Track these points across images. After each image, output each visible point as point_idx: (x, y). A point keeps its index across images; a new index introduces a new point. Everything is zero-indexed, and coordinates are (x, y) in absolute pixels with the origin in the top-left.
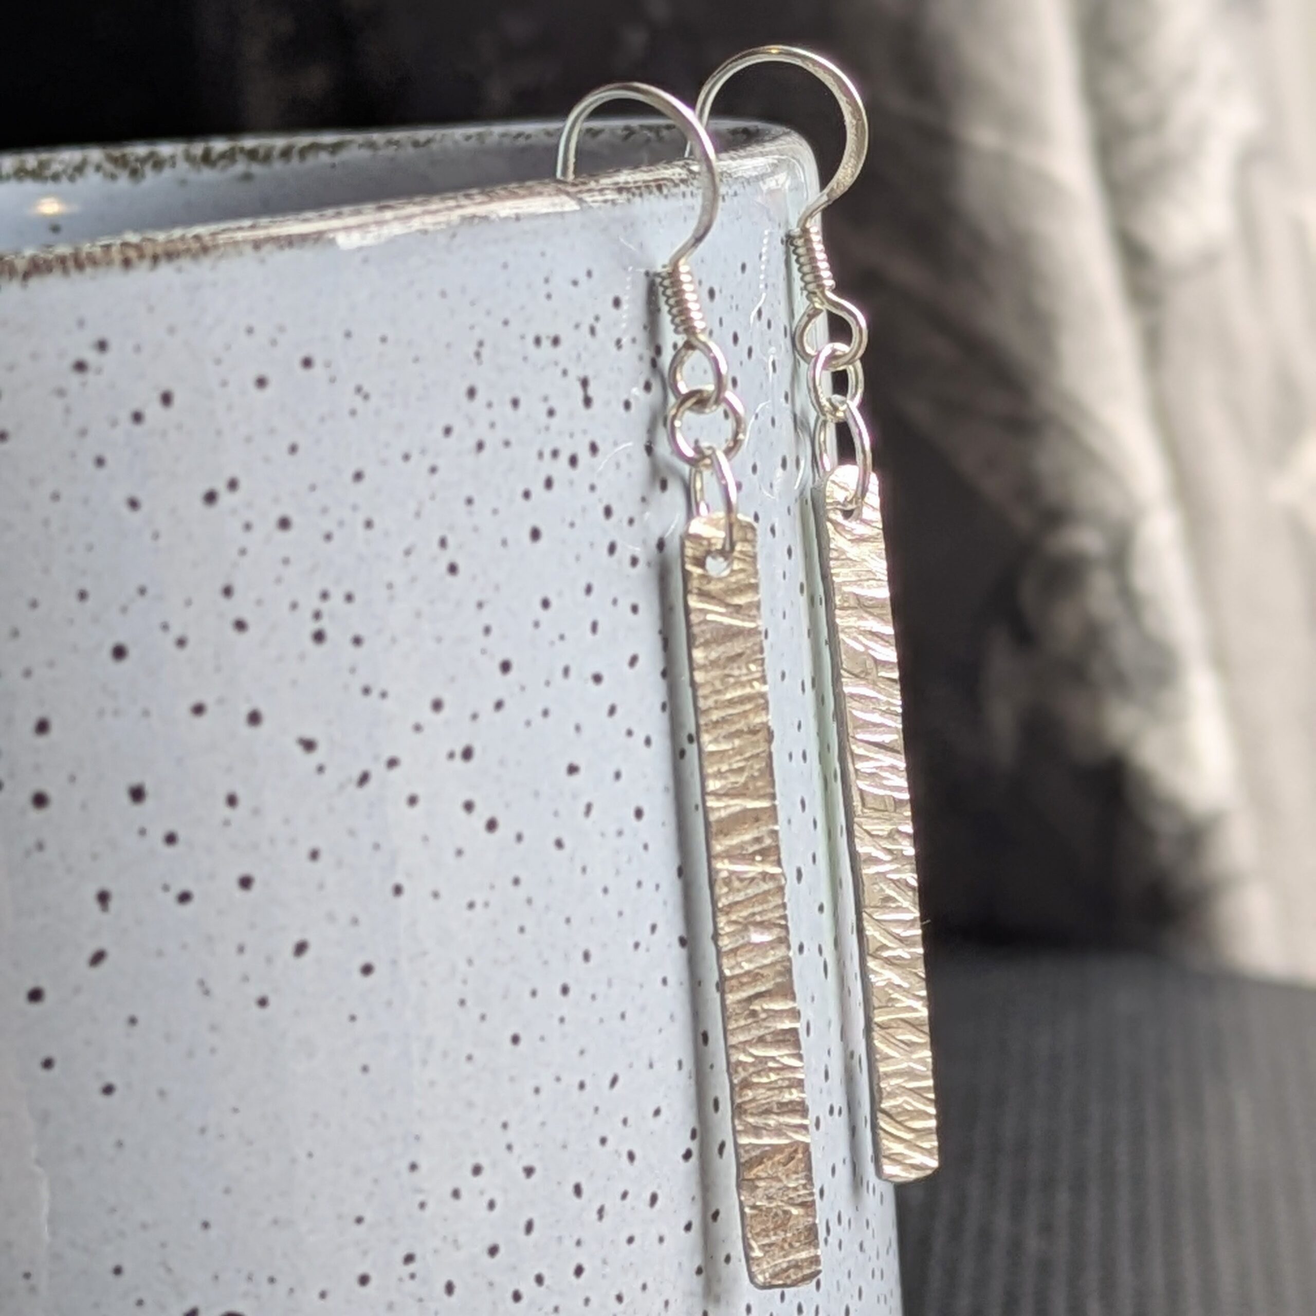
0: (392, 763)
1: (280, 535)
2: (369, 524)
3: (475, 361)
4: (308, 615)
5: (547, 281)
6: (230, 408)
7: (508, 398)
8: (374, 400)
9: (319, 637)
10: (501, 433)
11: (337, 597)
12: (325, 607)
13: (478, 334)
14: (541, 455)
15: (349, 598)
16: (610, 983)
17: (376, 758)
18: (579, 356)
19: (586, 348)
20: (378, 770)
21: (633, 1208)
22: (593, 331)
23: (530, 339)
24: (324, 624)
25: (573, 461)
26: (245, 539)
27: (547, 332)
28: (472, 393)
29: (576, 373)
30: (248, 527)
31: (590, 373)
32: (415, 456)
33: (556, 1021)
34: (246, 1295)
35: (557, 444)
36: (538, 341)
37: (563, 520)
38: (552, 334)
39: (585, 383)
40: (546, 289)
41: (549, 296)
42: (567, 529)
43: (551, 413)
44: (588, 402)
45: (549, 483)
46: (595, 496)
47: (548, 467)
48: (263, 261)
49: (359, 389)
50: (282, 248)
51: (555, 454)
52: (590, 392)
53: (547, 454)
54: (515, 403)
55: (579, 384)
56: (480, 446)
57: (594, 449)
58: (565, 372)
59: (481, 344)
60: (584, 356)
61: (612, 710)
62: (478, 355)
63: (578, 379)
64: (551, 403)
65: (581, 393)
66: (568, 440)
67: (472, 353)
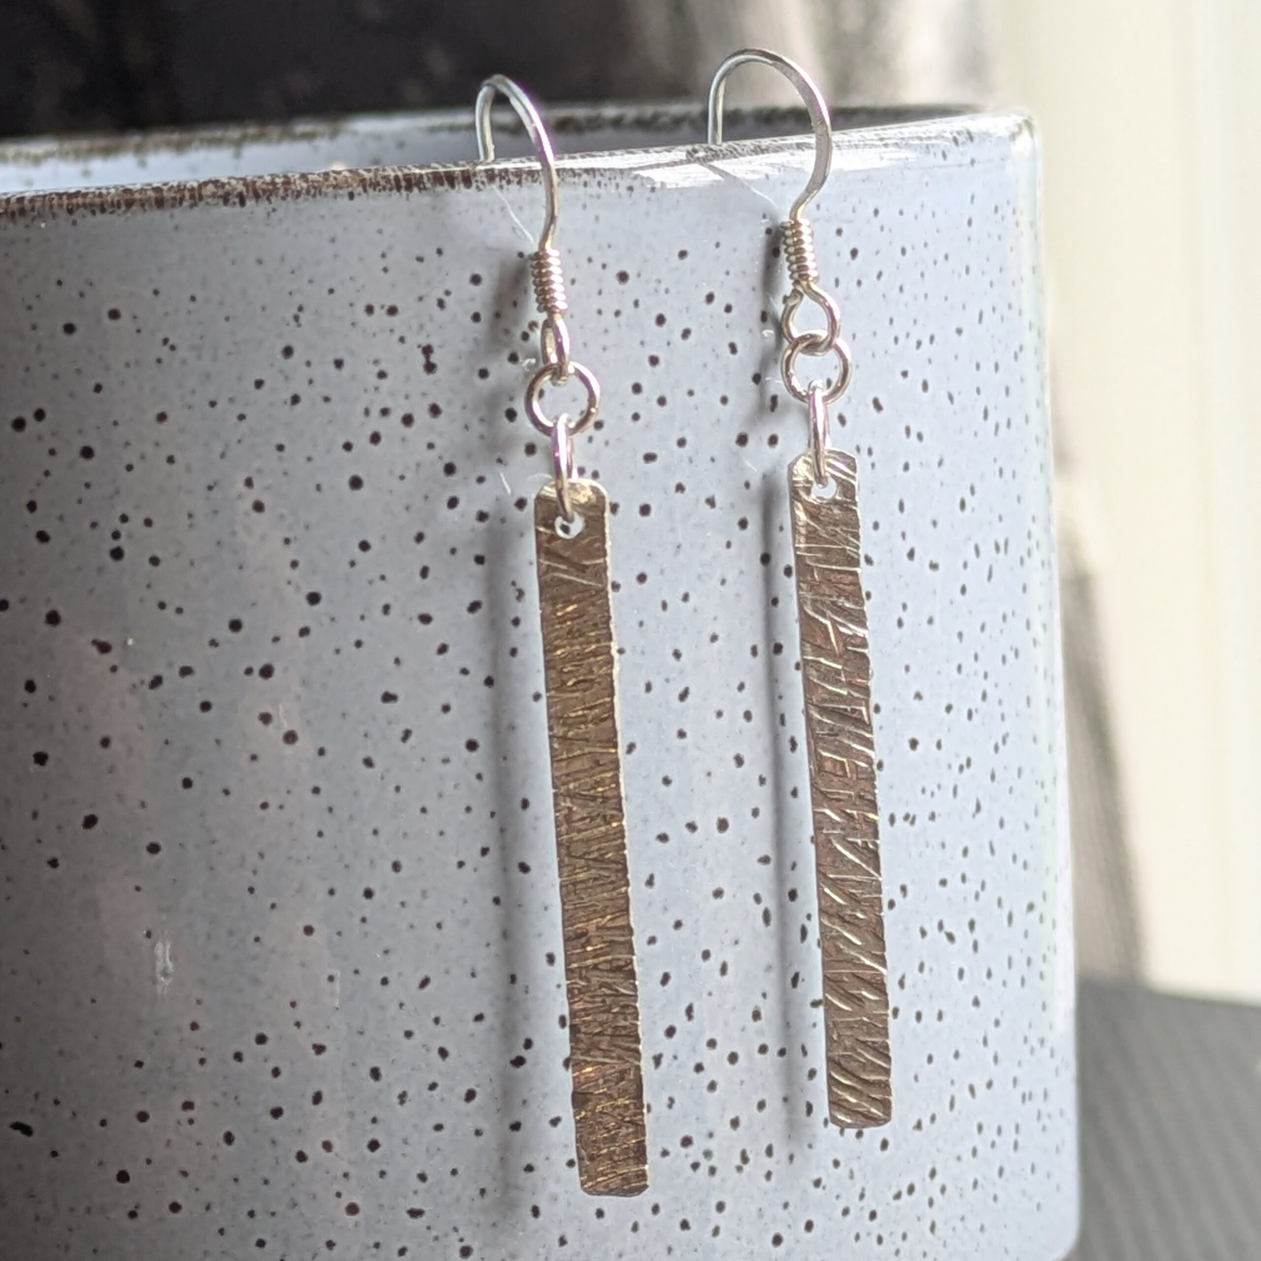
0: (186, 671)
1: (83, 462)
2: (171, 460)
3: (293, 323)
4: (108, 535)
5: (383, 256)
6: (39, 348)
7: (331, 359)
8: (181, 353)
9: (117, 554)
10: (320, 389)
11: (137, 521)
12: (124, 528)
13: (298, 300)
14: (367, 412)
15: (148, 523)
16: (424, 894)
17: (170, 665)
18: (421, 326)
19: (431, 319)
20: (171, 676)
21: (442, 1100)
22: (441, 304)
23: (361, 307)
24: (122, 542)
25: (408, 420)
26: (48, 463)
27: (381, 301)
28: (288, 352)
29: (416, 340)
30: (52, 452)
31: (434, 342)
32: (222, 404)
33: (357, 920)
34: (32, 1111)
35: (388, 404)
36: (370, 310)
37: (391, 472)
38: (388, 304)
39: (427, 350)
40: (382, 263)
41: (385, 270)
42: (396, 481)
43: (382, 375)
44: (430, 368)
45: (375, 438)
46: (433, 454)
47: (375, 423)
48: (74, 223)
49: (166, 341)
50: (93, 213)
51: (385, 412)
52: (434, 359)
53: (375, 412)
54: (339, 364)
55: (420, 351)
56: (295, 399)
57: (435, 410)
58: (402, 340)
59: (300, 309)
60: (429, 326)
61: (443, 649)
62: (296, 318)
63: (419, 346)
64: (383, 366)
65: (422, 359)
66: (402, 401)
67: (289, 317)
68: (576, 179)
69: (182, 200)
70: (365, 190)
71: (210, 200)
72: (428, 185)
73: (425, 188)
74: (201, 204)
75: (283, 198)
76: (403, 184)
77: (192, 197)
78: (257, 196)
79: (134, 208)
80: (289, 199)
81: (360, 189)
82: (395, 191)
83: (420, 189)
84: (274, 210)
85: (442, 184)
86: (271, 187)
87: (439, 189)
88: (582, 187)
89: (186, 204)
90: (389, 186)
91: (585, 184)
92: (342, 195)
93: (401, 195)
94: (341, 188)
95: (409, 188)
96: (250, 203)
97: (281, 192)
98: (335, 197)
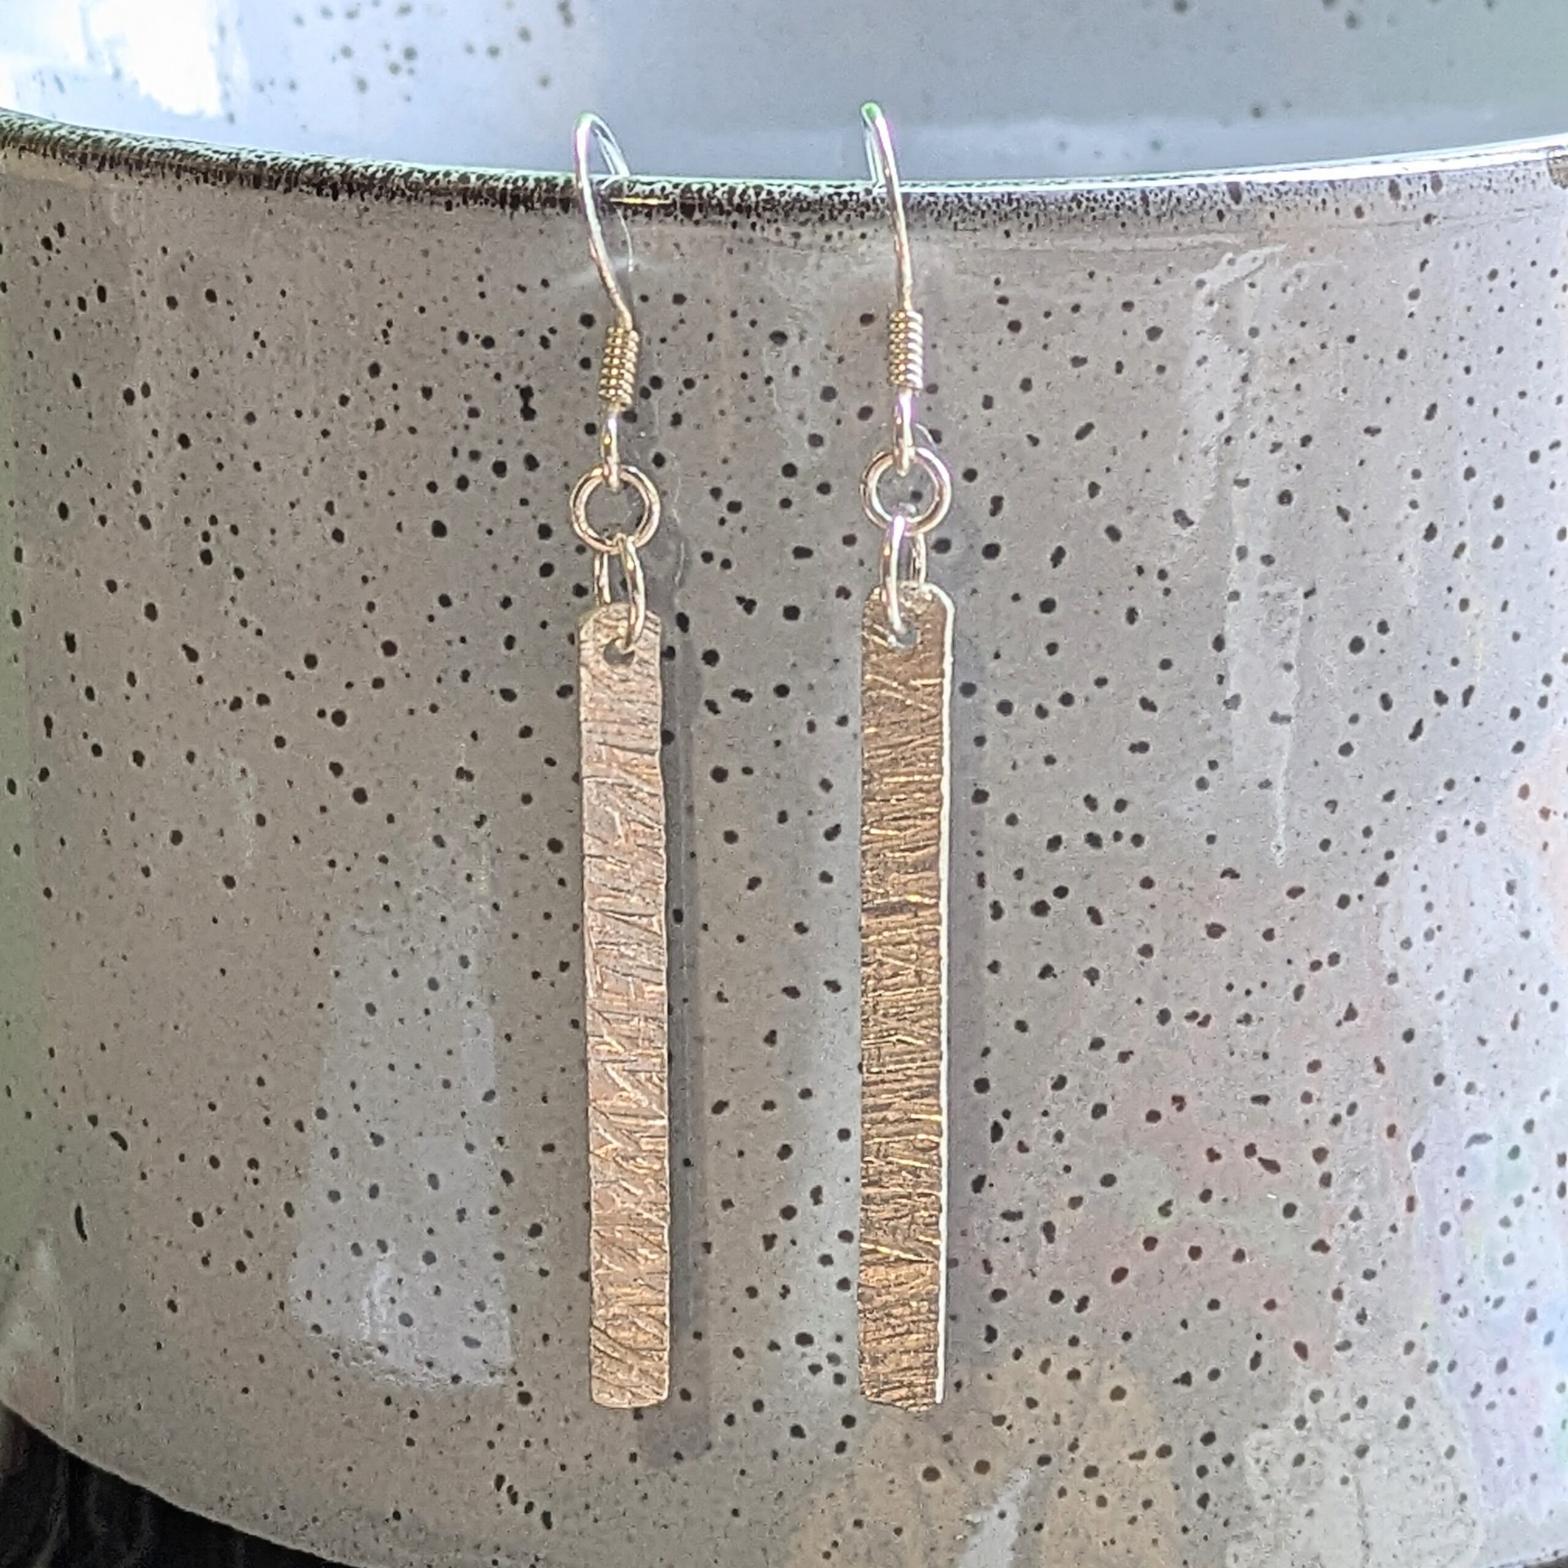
0: (263, 699)
1: (180, 450)
2: (257, 466)
3: (381, 339)
4: (199, 535)
5: (481, 279)
6: (146, 318)
7: (419, 385)
8: (271, 350)
9: (207, 557)
10: (406, 418)
11: (225, 525)
12: (213, 531)
13: (387, 313)
14: (455, 452)
15: (235, 530)
16: (493, 998)
17: (249, 689)
18: (521, 365)
19: (533, 358)
20: (250, 702)
21: (505, 1227)
22: (545, 342)
23: (453, 333)
24: (212, 546)
25: (500, 468)
26: (151, 444)
27: (477, 328)
28: (375, 370)
29: (514, 379)
30: (155, 433)
31: (534, 384)
32: (307, 416)
33: (420, 1010)
34: (127, 1125)
35: (479, 447)
36: (463, 337)
37: (478, 524)
38: (484, 334)
39: (526, 393)
40: (479, 287)
41: (482, 295)
42: (482, 536)
43: (474, 413)
44: (528, 413)
45: (463, 483)
46: (527, 511)
47: (463, 466)
48: (180, 188)
49: (257, 335)
50: (197, 180)
51: (475, 455)
52: (533, 404)
53: (464, 454)
54: (427, 393)
55: (517, 393)
56: (380, 425)
57: (531, 463)
58: (498, 377)
59: (390, 324)
60: (529, 366)
61: (526, 732)
62: (385, 334)
63: (517, 387)
64: (475, 403)
65: (519, 403)
66: (495, 446)
67: (378, 331)
68: (723, 218)
69: (278, 182)
70: (465, 202)
71: (304, 187)
72: (537, 205)
73: (533, 208)
74: (295, 190)
75: (377, 197)
76: (509, 200)
77: (288, 180)
78: (351, 192)
79: (235, 182)
80: (383, 198)
81: (459, 200)
82: (498, 206)
83: (527, 209)
84: (367, 209)
85: (553, 206)
86: (366, 182)
87: (548, 211)
88: (729, 227)
89: (281, 188)
90: (491, 201)
91: (734, 225)
92: (439, 204)
93: (504, 213)
94: (440, 195)
95: (514, 207)
96: (343, 197)
97: (376, 191)
98: (432, 203)
